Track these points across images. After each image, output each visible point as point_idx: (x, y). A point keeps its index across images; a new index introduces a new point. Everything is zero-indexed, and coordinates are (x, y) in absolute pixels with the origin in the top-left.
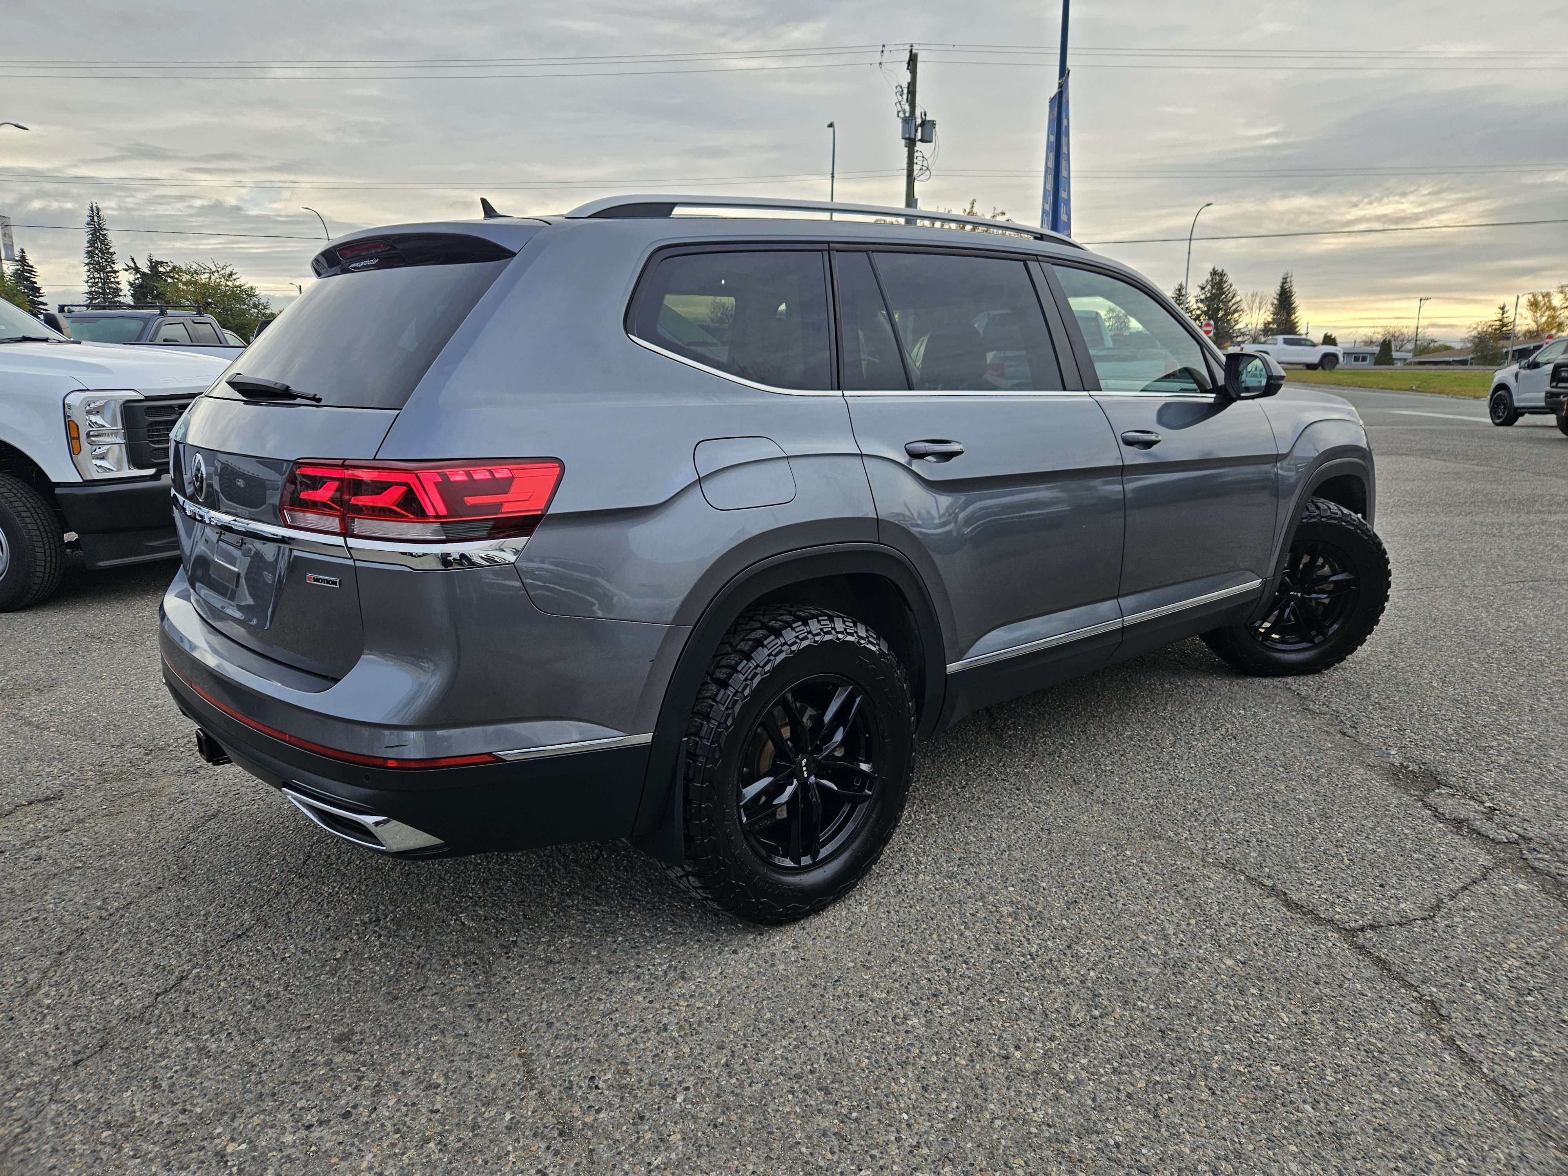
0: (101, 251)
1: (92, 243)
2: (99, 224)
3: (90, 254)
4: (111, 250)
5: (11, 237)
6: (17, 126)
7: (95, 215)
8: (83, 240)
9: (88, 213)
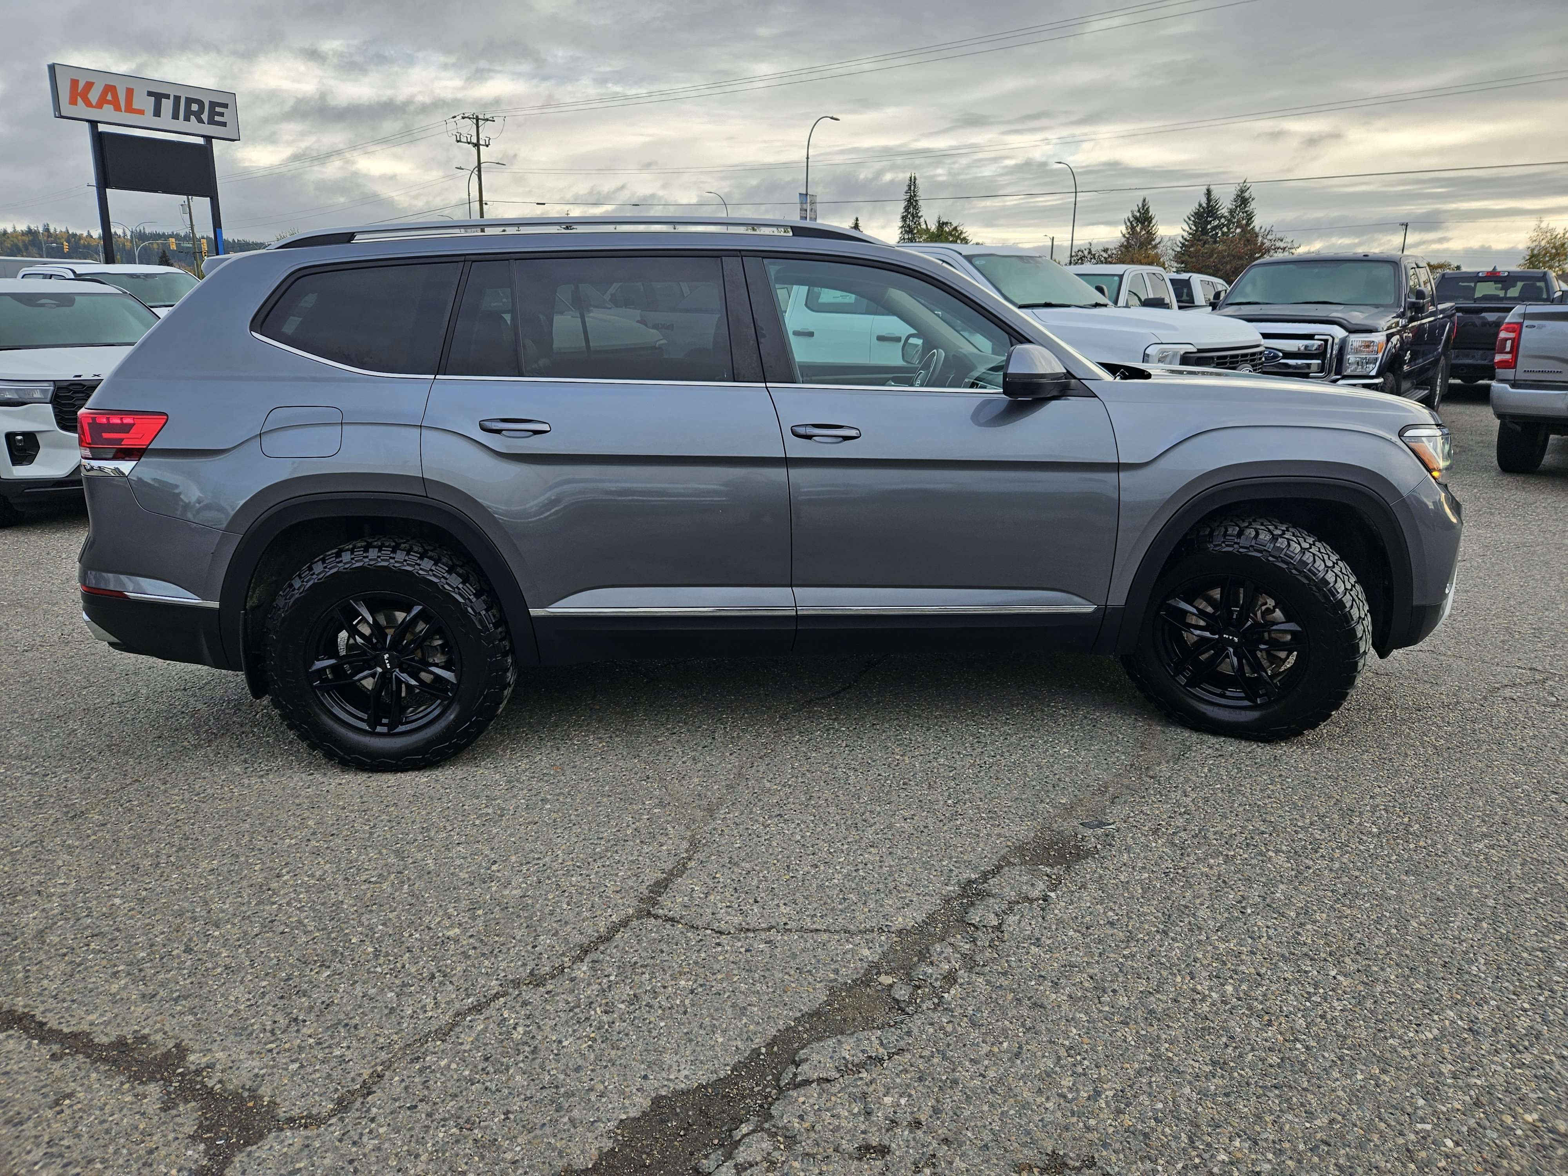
0: (913, 215)
1: (907, 209)
2: (914, 191)
3: (904, 218)
4: (920, 215)
5: (815, 212)
6: (832, 118)
7: (912, 183)
8: (900, 208)
9: (908, 182)
